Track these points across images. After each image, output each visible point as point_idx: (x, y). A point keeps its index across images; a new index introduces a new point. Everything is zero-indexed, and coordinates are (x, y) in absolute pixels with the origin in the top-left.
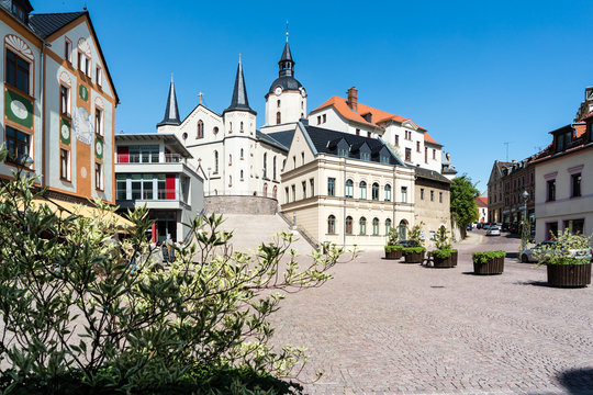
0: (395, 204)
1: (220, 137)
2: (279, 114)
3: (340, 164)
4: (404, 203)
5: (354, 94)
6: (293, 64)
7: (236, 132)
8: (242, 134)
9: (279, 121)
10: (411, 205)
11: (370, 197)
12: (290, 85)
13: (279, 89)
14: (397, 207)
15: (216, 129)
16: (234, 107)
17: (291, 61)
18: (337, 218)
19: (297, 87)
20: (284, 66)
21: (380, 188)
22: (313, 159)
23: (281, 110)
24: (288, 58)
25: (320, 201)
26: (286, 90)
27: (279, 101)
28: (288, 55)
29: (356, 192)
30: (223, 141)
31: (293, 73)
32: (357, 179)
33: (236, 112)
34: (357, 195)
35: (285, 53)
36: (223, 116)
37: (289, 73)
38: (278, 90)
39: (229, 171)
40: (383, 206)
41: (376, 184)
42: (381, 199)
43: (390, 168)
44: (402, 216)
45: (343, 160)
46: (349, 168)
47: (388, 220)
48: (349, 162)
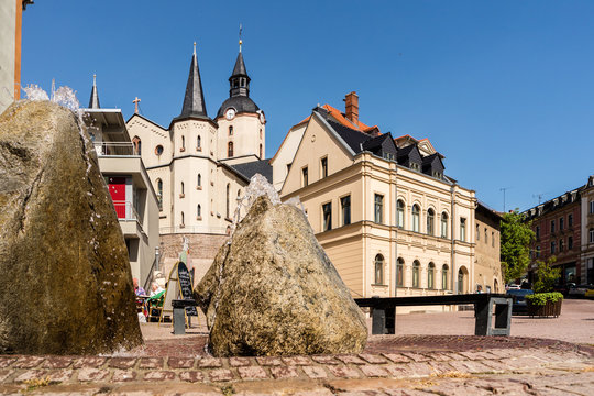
0: (453, 242)
1: (166, 158)
2: (231, 144)
3: (390, 172)
4: (463, 243)
5: (354, 102)
6: (248, 80)
7: (191, 149)
8: (199, 154)
9: (231, 153)
10: (471, 246)
11: (424, 230)
12: (246, 106)
13: (232, 111)
14: (457, 247)
15: (160, 149)
16: (187, 115)
17: (246, 76)
18: (387, 260)
19: (254, 110)
20: (237, 84)
21: (436, 217)
22: (350, 163)
23: (235, 138)
24: (242, 72)
25: (363, 230)
26: (240, 112)
27: (231, 128)
28: (242, 68)
29: (408, 220)
30: (171, 165)
31: (248, 92)
32: (409, 201)
33: (192, 122)
34: (409, 226)
35: (237, 65)
36: (171, 129)
37: (243, 92)
38: (230, 113)
39: (180, 205)
40: (439, 245)
41: (431, 212)
42: (438, 232)
43: (448, 188)
44: (461, 261)
45: (393, 166)
46: (400, 182)
47: (445, 267)
48: (400, 171)
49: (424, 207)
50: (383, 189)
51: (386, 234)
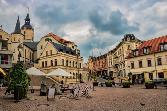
7: (17, 41)
8: (19, 42)
11: (72, 66)
12: (29, 27)
14: (79, 69)
19: (31, 28)
20: (27, 21)
22: (57, 53)
24: (28, 18)
25: (60, 67)
26: (28, 29)
27: (25, 32)
29: (69, 64)
32: (69, 60)
33: (17, 34)
36: (11, 35)
38: (25, 28)
40: (75, 69)
41: (73, 62)
42: (75, 67)
43: (77, 57)
44: (80, 72)
45: (66, 54)
46: (67, 57)
47: (77, 73)
48: (67, 54)
49: (72, 61)
50: (63, 58)
51: (64, 67)
